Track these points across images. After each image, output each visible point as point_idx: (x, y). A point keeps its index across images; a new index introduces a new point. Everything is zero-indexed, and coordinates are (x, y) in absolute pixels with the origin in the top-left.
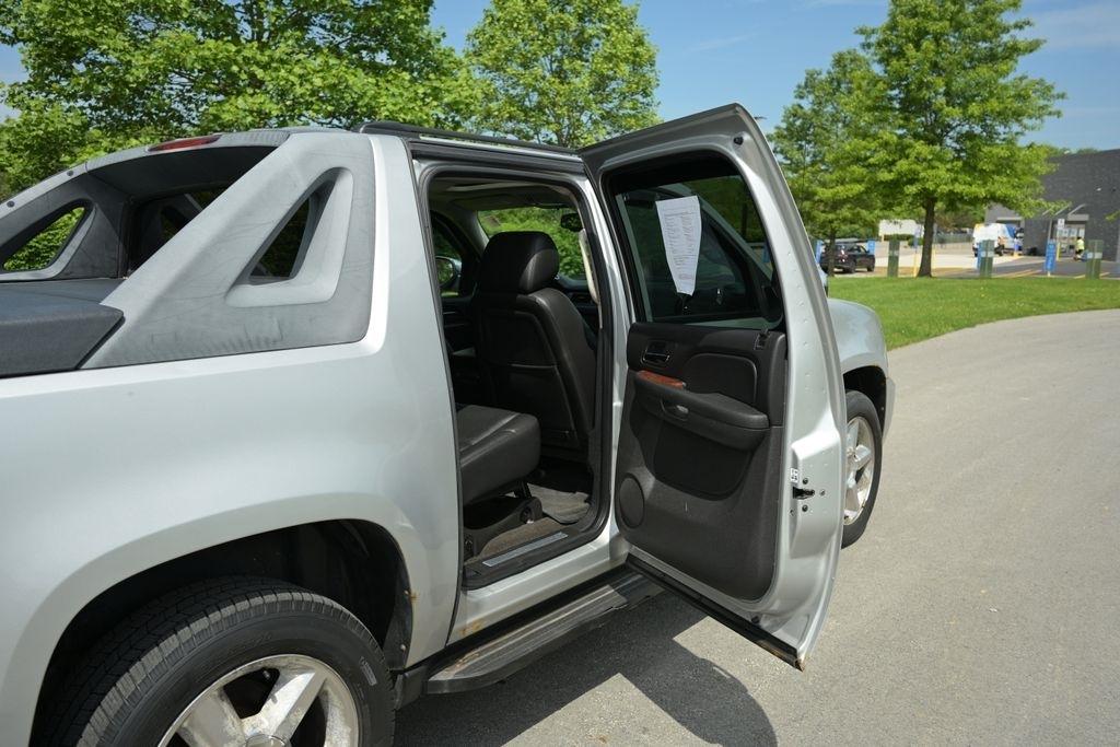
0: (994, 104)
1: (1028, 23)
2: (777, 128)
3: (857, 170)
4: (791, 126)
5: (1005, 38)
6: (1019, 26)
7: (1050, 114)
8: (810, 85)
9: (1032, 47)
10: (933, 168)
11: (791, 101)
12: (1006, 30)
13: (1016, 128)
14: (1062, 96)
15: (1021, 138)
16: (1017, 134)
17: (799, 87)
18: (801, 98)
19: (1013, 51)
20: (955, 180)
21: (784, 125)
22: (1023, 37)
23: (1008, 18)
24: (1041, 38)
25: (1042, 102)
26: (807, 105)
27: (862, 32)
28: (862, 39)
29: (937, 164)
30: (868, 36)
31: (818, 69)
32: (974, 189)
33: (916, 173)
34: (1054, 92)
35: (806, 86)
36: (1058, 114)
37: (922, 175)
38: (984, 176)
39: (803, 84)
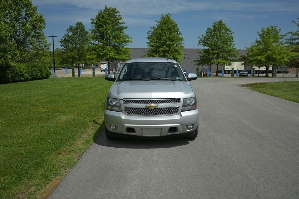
0: (122, 40)
2: (61, 39)
3: (94, 52)
4: (65, 39)
5: (120, 25)
6: (122, 23)
8: (71, 29)
9: (126, 28)
10: (110, 52)
11: (66, 33)
12: (120, 24)
13: (125, 45)
14: (131, 38)
15: (125, 47)
16: (125, 46)
18: (69, 32)
19: (122, 28)
20: (115, 55)
21: (63, 39)
22: (124, 25)
23: (120, 21)
24: (127, 26)
25: (128, 39)
26: (70, 34)
27: (92, 19)
28: (92, 21)
29: (111, 51)
32: (119, 57)
33: (107, 53)
36: (131, 42)
37: (109, 54)
38: (120, 54)
39: (69, 29)
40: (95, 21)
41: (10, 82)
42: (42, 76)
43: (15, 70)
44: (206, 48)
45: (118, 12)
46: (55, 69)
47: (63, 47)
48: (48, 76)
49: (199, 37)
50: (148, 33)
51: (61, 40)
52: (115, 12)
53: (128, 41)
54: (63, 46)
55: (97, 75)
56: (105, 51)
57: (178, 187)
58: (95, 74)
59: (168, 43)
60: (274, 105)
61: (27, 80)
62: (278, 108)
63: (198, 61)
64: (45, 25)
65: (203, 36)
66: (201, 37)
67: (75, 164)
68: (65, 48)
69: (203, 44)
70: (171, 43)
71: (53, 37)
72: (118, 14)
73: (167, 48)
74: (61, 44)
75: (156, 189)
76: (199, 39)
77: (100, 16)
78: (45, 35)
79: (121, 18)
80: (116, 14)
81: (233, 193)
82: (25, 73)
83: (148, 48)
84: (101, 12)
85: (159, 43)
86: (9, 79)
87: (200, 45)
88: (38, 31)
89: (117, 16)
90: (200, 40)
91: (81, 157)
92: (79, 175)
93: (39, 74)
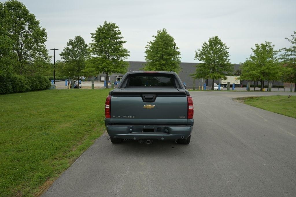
0: (120, 53)
1: (123, 37)
4: (66, 52)
5: (119, 40)
6: (121, 38)
7: (128, 56)
8: (71, 43)
9: (125, 42)
11: (66, 46)
12: (119, 38)
13: (123, 58)
14: (129, 52)
15: (123, 60)
17: (68, 43)
19: (121, 42)
20: (114, 68)
21: (64, 52)
22: (122, 40)
23: (119, 36)
24: (126, 41)
25: (126, 53)
26: (70, 47)
27: (92, 34)
28: (92, 35)
29: (110, 64)
30: (93, 35)
31: (72, 39)
34: (128, 51)
35: (69, 43)
36: (130, 56)
37: (107, 67)
39: (69, 42)
40: (95, 36)
41: (11, 93)
42: (42, 87)
43: (16, 81)
44: (202, 62)
45: (117, 27)
46: (55, 81)
47: (63, 60)
48: (48, 87)
49: (195, 52)
50: (146, 47)
51: (61, 53)
52: (114, 27)
53: (127, 55)
54: (63, 58)
55: (96, 87)
56: (104, 64)
57: (160, 188)
58: (94, 86)
59: (165, 57)
60: (262, 117)
61: (27, 91)
62: (266, 120)
63: (194, 75)
64: (46, 38)
65: (199, 50)
66: (198, 51)
67: (69, 167)
68: (65, 61)
69: (199, 58)
70: (168, 57)
71: (54, 49)
72: (117, 29)
73: (164, 62)
74: (61, 57)
75: (139, 189)
76: (195, 53)
77: (100, 31)
78: (47, 48)
79: (120, 33)
80: (115, 29)
81: (208, 194)
82: (26, 85)
83: (145, 61)
84: (101, 27)
85: (156, 57)
86: (10, 90)
87: (197, 59)
88: (40, 44)
89: (116, 30)
90: (197, 55)
91: (75, 161)
92: (71, 177)
93: (40, 85)
